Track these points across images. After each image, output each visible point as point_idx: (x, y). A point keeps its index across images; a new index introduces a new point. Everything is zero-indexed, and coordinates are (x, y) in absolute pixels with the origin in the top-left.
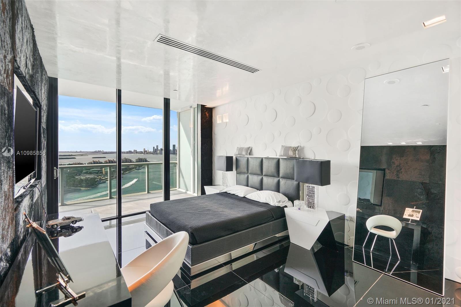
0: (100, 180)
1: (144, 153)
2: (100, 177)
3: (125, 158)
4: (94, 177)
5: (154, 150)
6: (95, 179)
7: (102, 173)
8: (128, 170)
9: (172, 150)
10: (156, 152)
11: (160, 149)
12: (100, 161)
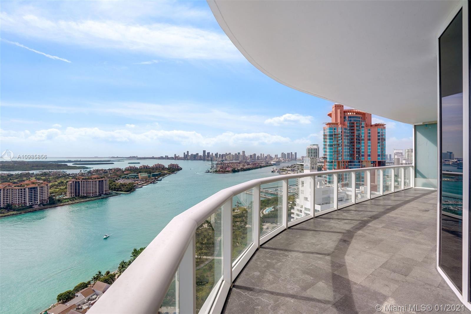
0: (137, 185)
1: (175, 158)
2: (137, 182)
3: (158, 164)
4: (131, 181)
5: (184, 156)
6: (133, 184)
7: (138, 178)
8: (162, 176)
9: (202, 156)
10: (186, 157)
11: (190, 155)
12: (136, 166)
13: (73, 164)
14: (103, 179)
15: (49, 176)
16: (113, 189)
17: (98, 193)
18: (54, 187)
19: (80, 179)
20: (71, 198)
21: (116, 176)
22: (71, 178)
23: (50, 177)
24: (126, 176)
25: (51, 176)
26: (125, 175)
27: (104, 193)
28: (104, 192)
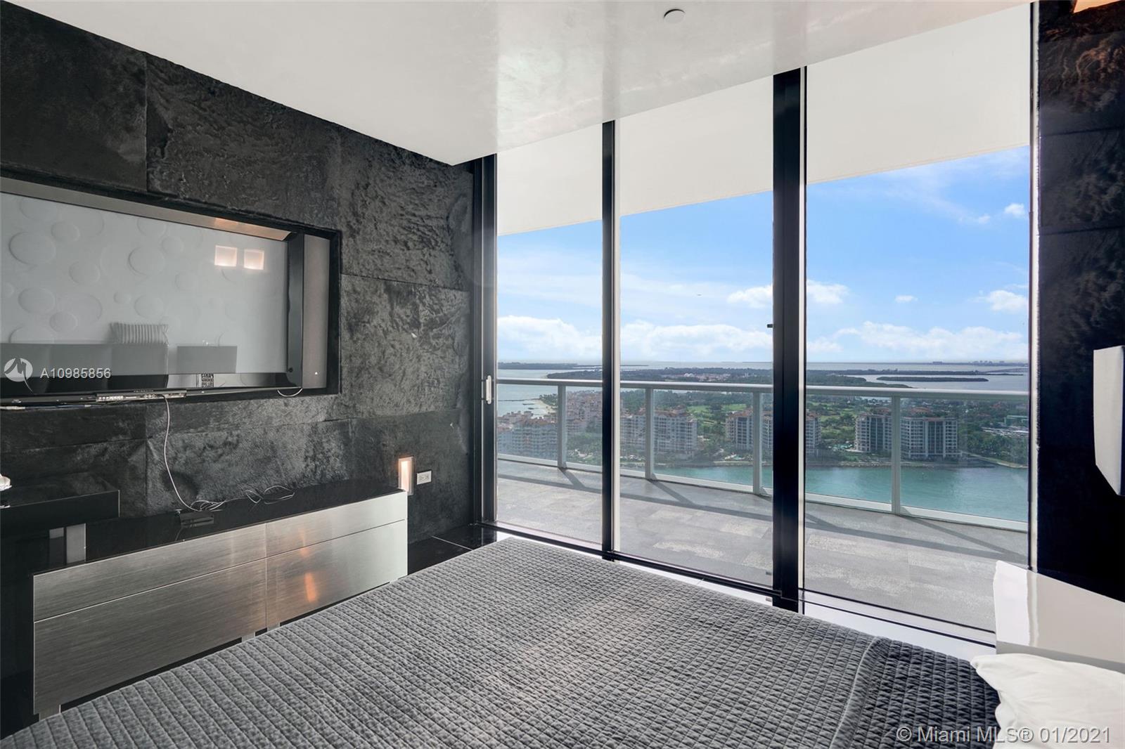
13: (878, 379)
14: (942, 418)
15: (826, 402)
16: (972, 450)
17: (927, 451)
18: (833, 425)
19: (882, 414)
20: (863, 454)
21: (988, 414)
22: (869, 409)
23: (828, 405)
24: (1020, 419)
25: (830, 402)
26: (1018, 414)
27: (944, 456)
28: (944, 452)
